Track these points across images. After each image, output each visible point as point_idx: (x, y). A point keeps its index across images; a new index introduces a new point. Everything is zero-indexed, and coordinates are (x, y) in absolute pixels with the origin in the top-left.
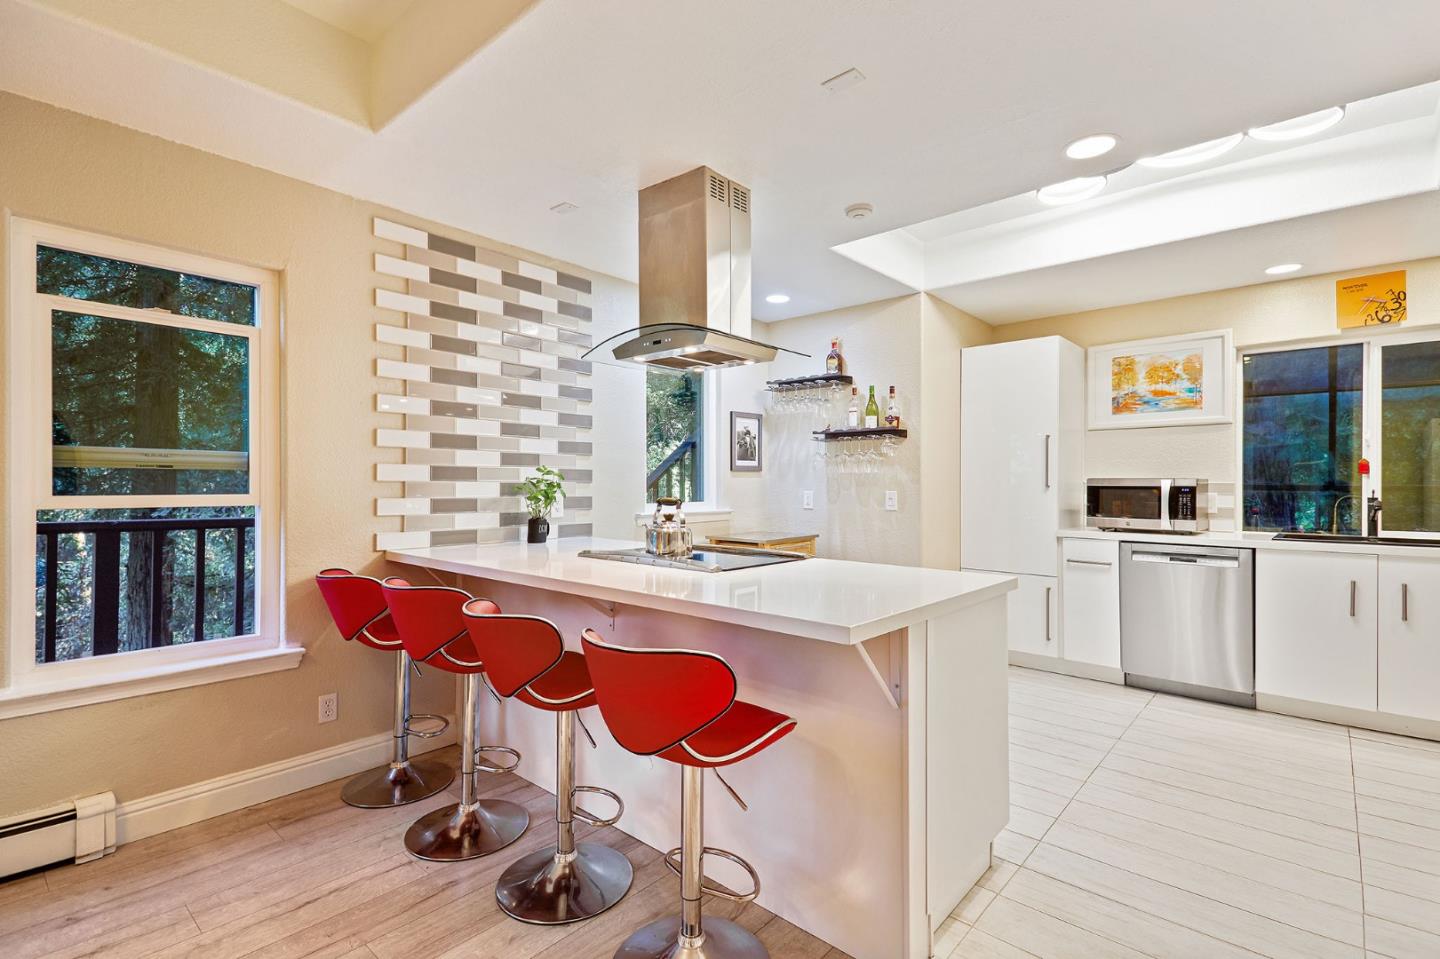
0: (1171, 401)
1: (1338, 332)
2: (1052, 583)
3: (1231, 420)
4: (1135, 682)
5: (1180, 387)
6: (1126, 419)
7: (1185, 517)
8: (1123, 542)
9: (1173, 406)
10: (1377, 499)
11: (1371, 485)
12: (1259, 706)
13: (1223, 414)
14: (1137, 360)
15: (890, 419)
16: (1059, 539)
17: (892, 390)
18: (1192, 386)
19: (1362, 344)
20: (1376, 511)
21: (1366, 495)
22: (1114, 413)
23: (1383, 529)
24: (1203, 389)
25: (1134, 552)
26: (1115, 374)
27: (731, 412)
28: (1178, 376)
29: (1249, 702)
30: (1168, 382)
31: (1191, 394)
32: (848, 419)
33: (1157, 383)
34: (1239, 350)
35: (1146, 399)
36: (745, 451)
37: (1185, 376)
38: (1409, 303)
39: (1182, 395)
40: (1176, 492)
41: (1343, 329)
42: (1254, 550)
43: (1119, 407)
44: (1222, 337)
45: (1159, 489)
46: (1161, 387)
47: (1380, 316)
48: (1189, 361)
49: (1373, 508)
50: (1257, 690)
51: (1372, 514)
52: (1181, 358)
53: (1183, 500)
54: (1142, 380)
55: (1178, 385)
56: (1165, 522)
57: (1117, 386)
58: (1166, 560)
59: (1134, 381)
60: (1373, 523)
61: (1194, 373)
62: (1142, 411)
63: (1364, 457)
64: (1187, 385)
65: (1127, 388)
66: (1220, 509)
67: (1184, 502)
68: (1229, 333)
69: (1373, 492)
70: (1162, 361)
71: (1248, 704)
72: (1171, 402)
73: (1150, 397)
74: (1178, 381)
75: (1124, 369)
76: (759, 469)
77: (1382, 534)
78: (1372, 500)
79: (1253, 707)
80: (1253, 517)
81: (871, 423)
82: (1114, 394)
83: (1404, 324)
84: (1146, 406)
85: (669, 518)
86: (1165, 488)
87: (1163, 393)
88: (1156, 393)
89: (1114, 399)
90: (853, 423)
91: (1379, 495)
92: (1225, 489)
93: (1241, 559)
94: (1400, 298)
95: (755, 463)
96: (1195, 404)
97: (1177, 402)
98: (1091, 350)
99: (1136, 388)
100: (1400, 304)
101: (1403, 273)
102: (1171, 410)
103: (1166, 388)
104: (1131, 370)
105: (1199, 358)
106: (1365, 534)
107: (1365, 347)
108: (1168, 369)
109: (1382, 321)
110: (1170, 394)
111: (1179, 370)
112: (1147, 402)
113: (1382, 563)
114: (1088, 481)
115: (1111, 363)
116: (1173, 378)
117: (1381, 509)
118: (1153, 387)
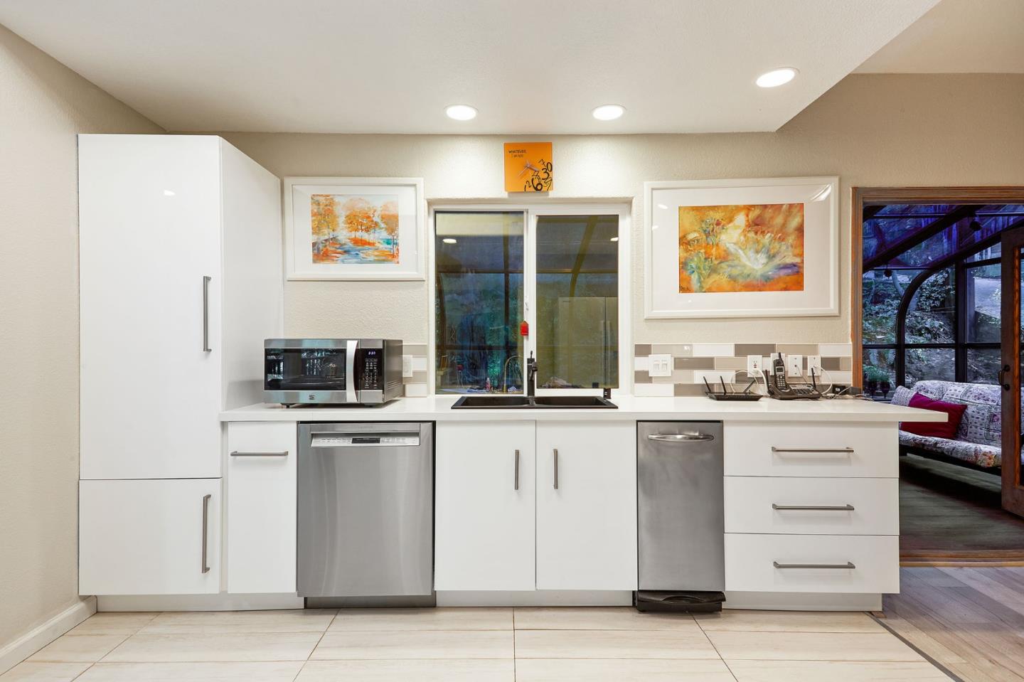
0: (370, 252)
1: (504, 195)
2: (213, 488)
3: (424, 279)
4: (316, 603)
5: (381, 234)
6: (326, 269)
8: (302, 422)
9: (372, 258)
10: (534, 359)
11: (530, 347)
12: (439, 604)
13: (417, 271)
14: (337, 200)
16: (224, 425)
18: (390, 237)
19: (523, 211)
20: (533, 371)
21: (526, 356)
22: (314, 261)
23: (539, 388)
24: (400, 242)
25: (313, 436)
26: (315, 215)
28: (376, 224)
29: (426, 600)
30: (367, 230)
31: (389, 246)
33: (357, 230)
34: (429, 203)
35: (346, 247)
37: (383, 225)
38: (555, 174)
39: (381, 246)
40: (361, 355)
41: (510, 193)
42: (434, 423)
43: (322, 253)
44: (414, 185)
45: (344, 351)
46: (360, 235)
47: (535, 184)
48: (386, 209)
49: (531, 370)
50: (436, 586)
51: (530, 375)
52: (378, 206)
53: (370, 365)
54: (341, 226)
55: (377, 235)
56: (351, 395)
57: (317, 230)
59: (334, 225)
60: (531, 382)
61: (391, 222)
62: (343, 262)
63: (525, 319)
64: (384, 235)
65: (326, 234)
67: (370, 368)
68: (420, 181)
69: (531, 353)
70: (360, 205)
71: (426, 604)
72: (371, 254)
73: (350, 245)
74: (378, 230)
75: (323, 214)
77: (539, 393)
78: (530, 360)
79: (432, 607)
82: (315, 238)
83: (552, 193)
84: (346, 256)
86: (351, 348)
87: (364, 243)
88: (357, 242)
89: (314, 244)
91: (535, 357)
92: (420, 351)
93: (422, 434)
94: (548, 168)
96: (391, 257)
97: (376, 253)
98: (287, 181)
99: (336, 234)
100: (549, 175)
101: (550, 145)
102: (370, 262)
103: (365, 236)
104: (331, 211)
105: (395, 206)
106: (525, 392)
107: (525, 215)
108: (365, 216)
109: (536, 189)
110: (369, 244)
111: (376, 219)
112: (346, 252)
113: (540, 429)
114: (267, 342)
115: (310, 201)
116: (371, 226)
117: (536, 370)
118: (353, 235)
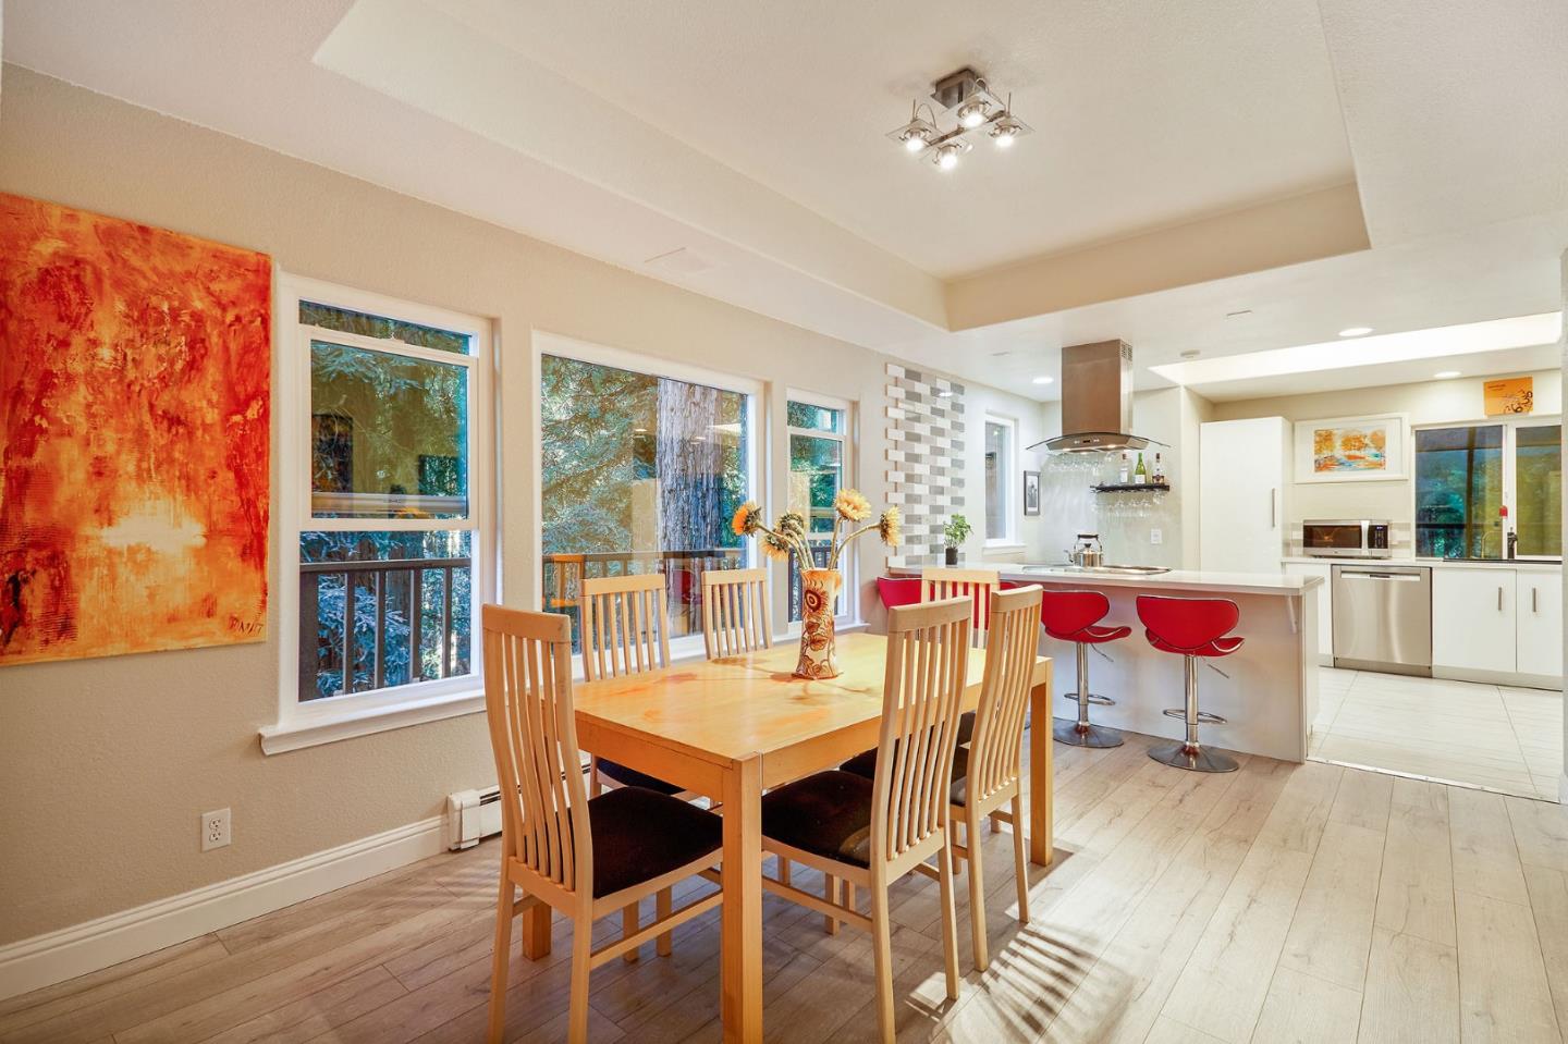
0: (1361, 463)
1: (1484, 417)
3: (1407, 478)
4: (1342, 664)
5: (1369, 453)
6: (1325, 476)
7: (1379, 547)
8: (1333, 565)
10: (1513, 533)
11: (1509, 524)
12: (1434, 675)
13: (1400, 474)
14: (1335, 432)
15: (1158, 478)
16: (1283, 564)
17: (1158, 457)
18: (1378, 451)
19: (1501, 426)
20: (1513, 541)
21: (1506, 530)
22: (1316, 471)
23: (1518, 554)
24: (1386, 455)
25: (1343, 572)
26: (1316, 442)
27: (1025, 472)
28: (1366, 444)
29: (1426, 672)
30: (1359, 449)
31: (1377, 458)
32: (1119, 477)
33: (1350, 449)
34: (1412, 427)
35: (1342, 461)
36: (1030, 501)
37: (1372, 444)
38: (1535, 400)
39: (1369, 459)
40: (1372, 529)
41: (1489, 416)
42: (1431, 568)
43: (1321, 466)
44: (1401, 418)
45: (1360, 527)
46: (1353, 453)
47: (1515, 407)
48: (1375, 434)
49: (1512, 539)
50: (1434, 664)
51: (1510, 544)
52: (1369, 432)
54: (1338, 447)
55: (1367, 452)
56: (1365, 550)
57: (1318, 451)
58: (1368, 577)
59: (1331, 448)
60: (1511, 550)
61: (1379, 441)
62: (1339, 470)
63: (1504, 504)
64: (1374, 451)
65: (1326, 453)
66: (1400, 542)
67: (1379, 536)
68: (1405, 415)
69: (1511, 528)
70: (1355, 433)
71: (1426, 673)
73: (1344, 459)
74: (1367, 448)
75: (1325, 439)
76: (1038, 513)
77: (1517, 557)
78: (1510, 534)
79: (1431, 677)
80: (1424, 546)
81: (1140, 480)
82: (1317, 457)
83: (1531, 414)
84: (1342, 467)
85: (1088, 546)
86: (1365, 526)
87: (1356, 457)
88: (1350, 457)
89: (1316, 461)
90: (1124, 479)
91: (1515, 531)
92: (1406, 527)
93: (1421, 575)
94: (1528, 396)
95: (1036, 509)
96: (1381, 465)
97: (1367, 463)
98: (1297, 424)
99: (1334, 453)
100: (1529, 400)
101: (1530, 378)
102: (1362, 469)
103: (1357, 453)
104: (1330, 440)
105: (1383, 432)
106: (1505, 557)
107: (1504, 428)
108: (1358, 439)
109: (1516, 411)
110: (1361, 458)
111: (1367, 441)
112: (1342, 464)
113: (1519, 575)
114: (1305, 521)
115: (1313, 434)
116: (1363, 446)
117: (1517, 539)
118: (1347, 453)
